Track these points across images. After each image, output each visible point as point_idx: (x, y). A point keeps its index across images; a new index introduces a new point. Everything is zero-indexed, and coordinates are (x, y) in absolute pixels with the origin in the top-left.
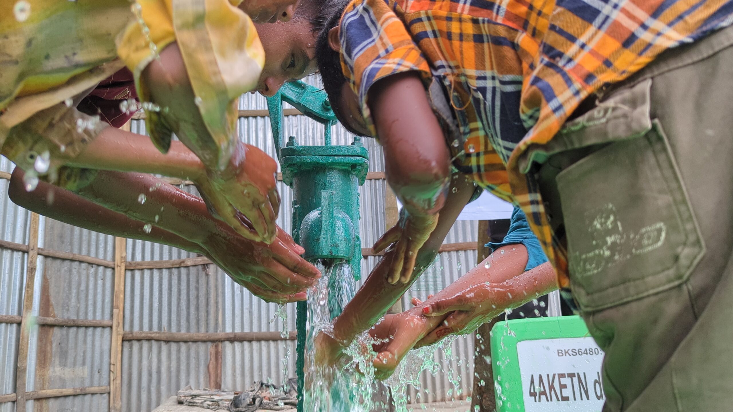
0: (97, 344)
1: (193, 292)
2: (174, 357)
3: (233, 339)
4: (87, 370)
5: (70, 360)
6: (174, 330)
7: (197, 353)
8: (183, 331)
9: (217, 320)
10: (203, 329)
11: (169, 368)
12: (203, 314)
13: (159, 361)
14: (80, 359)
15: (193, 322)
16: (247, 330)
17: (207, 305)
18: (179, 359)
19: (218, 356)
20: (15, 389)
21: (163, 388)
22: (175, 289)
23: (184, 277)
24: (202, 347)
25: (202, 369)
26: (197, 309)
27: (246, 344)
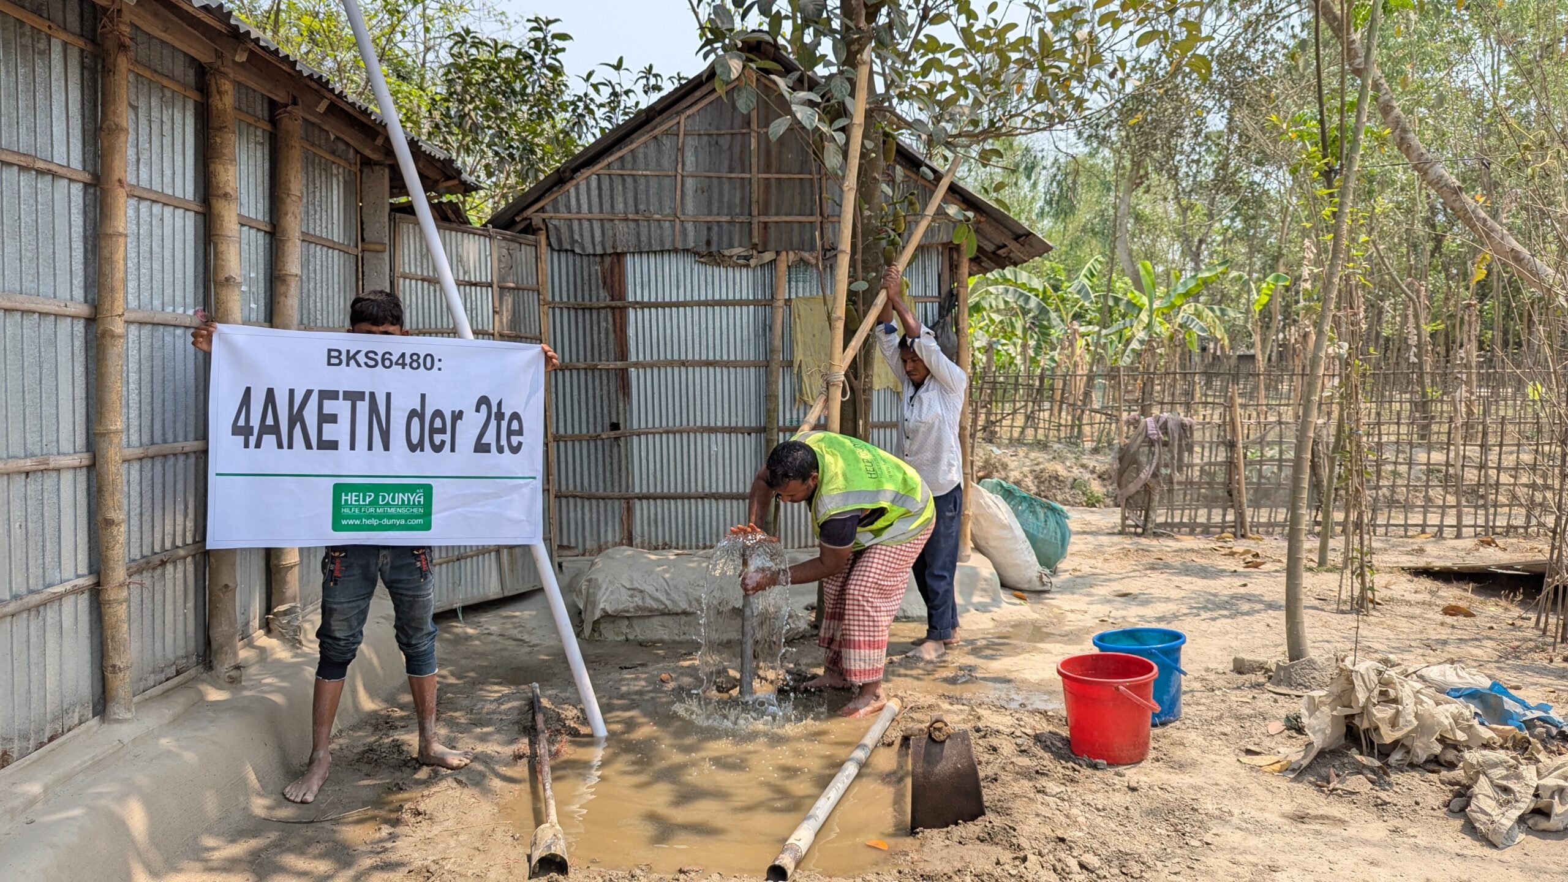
1: (608, 460)
2: (594, 510)
3: (640, 498)
6: (593, 489)
7: (613, 508)
8: (601, 490)
9: (627, 482)
10: (616, 489)
11: (591, 518)
12: (616, 477)
13: (583, 513)
15: (609, 484)
16: (652, 490)
18: (598, 513)
19: (630, 510)
21: (587, 534)
22: (593, 457)
23: (600, 448)
24: (617, 503)
25: (617, 520)
26: (612, 473)
27: (652, 502)
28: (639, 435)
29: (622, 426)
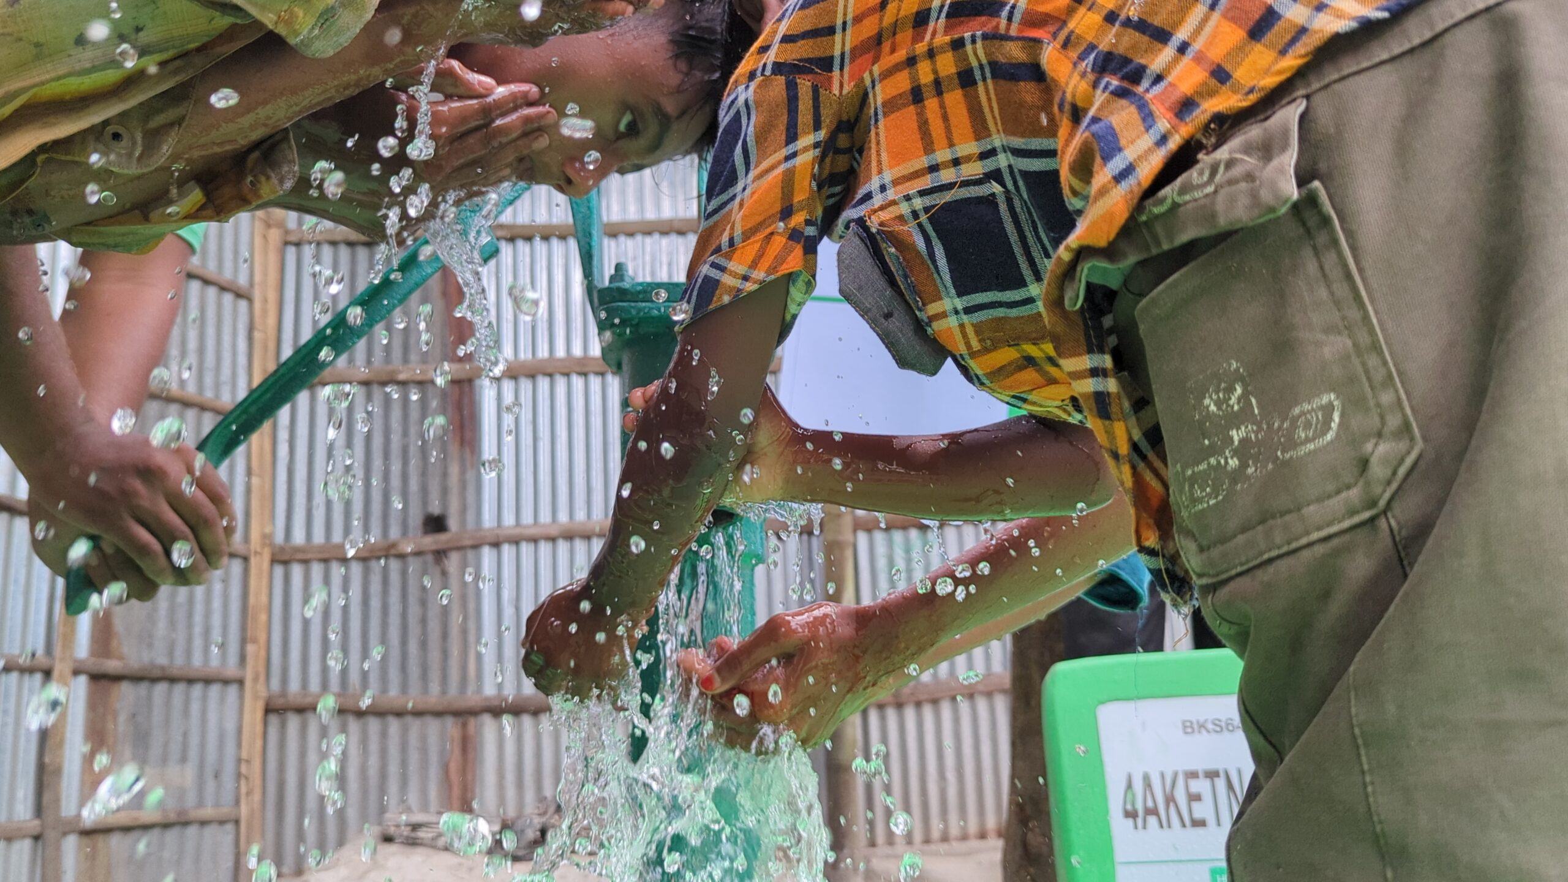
0: (212, 717)
1: (414, 610)
2: (374, 746)
3: (499, 710)
4: (189, 774)
5: (155, 751)
7: (423, 739)
8: (393, 692)
9: (464, 668)
10: (435, 688)
12: (435, 655)
14: (175, 749)
15: (414, 670)
17: (445, 636)
18: (383, 752)
19: (467, 746)
20: (39, 810)
22: (375, 603)
23: (395, 577)
24: (433, 726)
25: (434, 773)
26: (424, 645)
27: (527, 719)
28: (496, 545)
29: (453, 523)
